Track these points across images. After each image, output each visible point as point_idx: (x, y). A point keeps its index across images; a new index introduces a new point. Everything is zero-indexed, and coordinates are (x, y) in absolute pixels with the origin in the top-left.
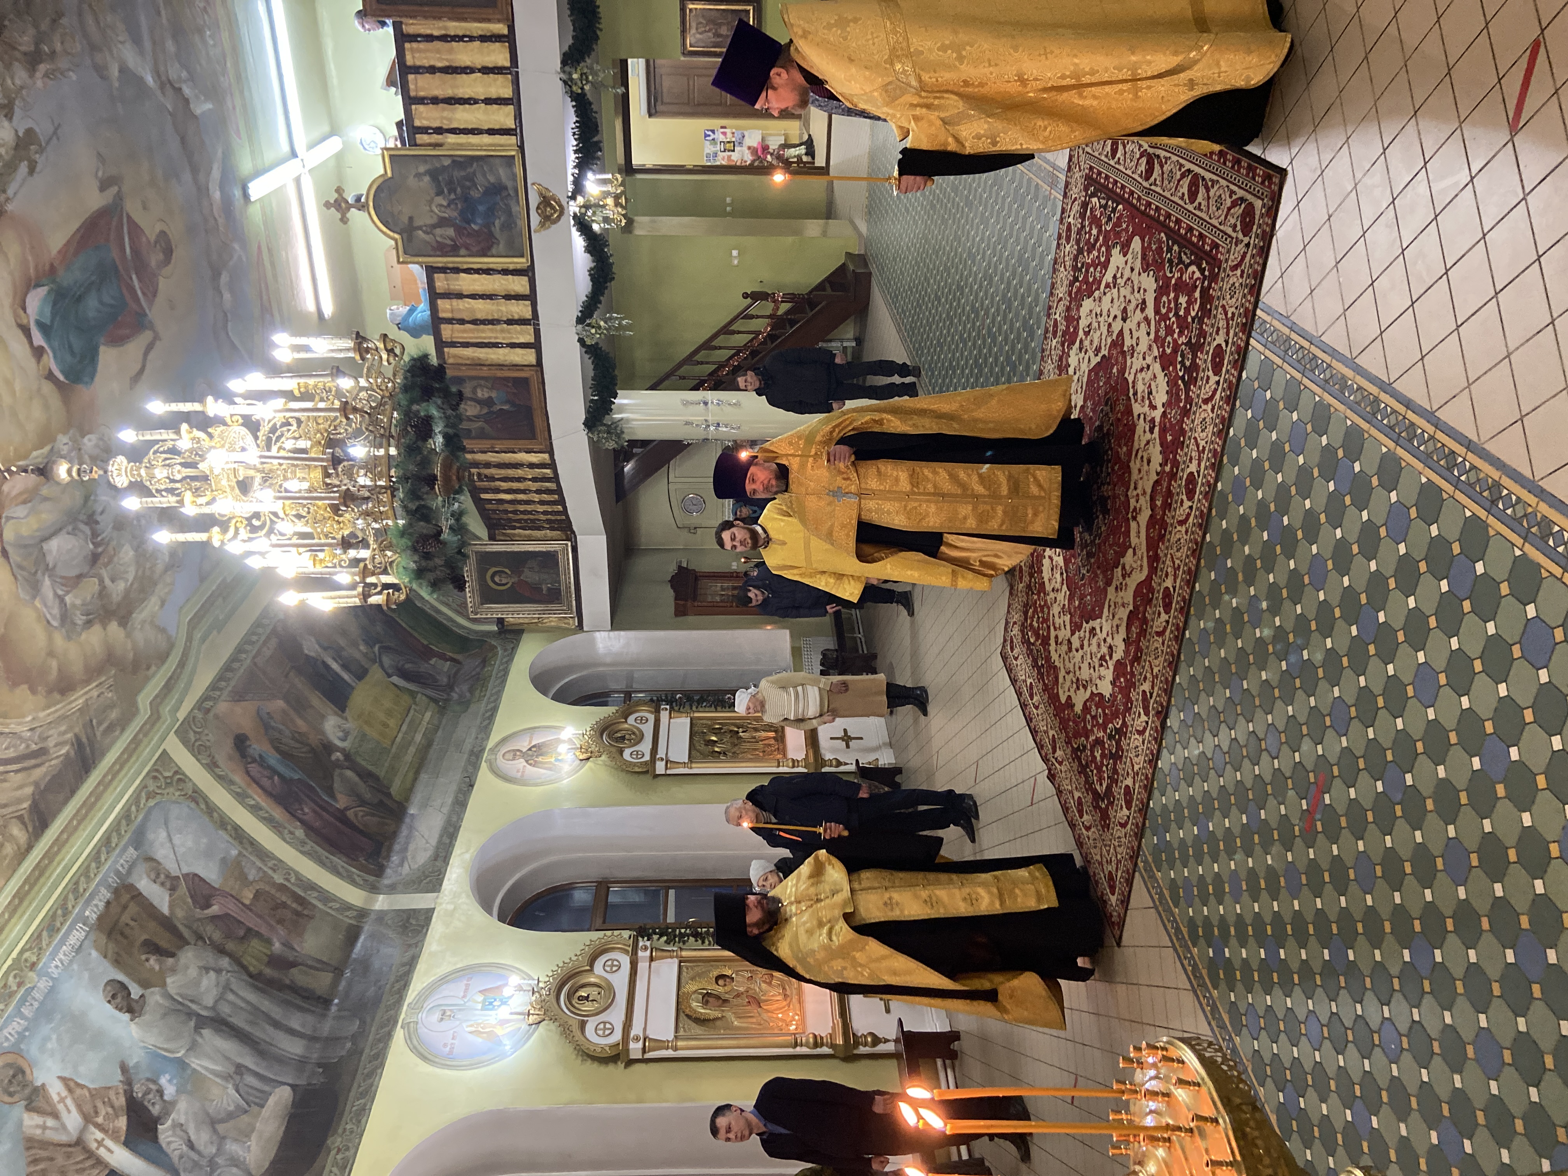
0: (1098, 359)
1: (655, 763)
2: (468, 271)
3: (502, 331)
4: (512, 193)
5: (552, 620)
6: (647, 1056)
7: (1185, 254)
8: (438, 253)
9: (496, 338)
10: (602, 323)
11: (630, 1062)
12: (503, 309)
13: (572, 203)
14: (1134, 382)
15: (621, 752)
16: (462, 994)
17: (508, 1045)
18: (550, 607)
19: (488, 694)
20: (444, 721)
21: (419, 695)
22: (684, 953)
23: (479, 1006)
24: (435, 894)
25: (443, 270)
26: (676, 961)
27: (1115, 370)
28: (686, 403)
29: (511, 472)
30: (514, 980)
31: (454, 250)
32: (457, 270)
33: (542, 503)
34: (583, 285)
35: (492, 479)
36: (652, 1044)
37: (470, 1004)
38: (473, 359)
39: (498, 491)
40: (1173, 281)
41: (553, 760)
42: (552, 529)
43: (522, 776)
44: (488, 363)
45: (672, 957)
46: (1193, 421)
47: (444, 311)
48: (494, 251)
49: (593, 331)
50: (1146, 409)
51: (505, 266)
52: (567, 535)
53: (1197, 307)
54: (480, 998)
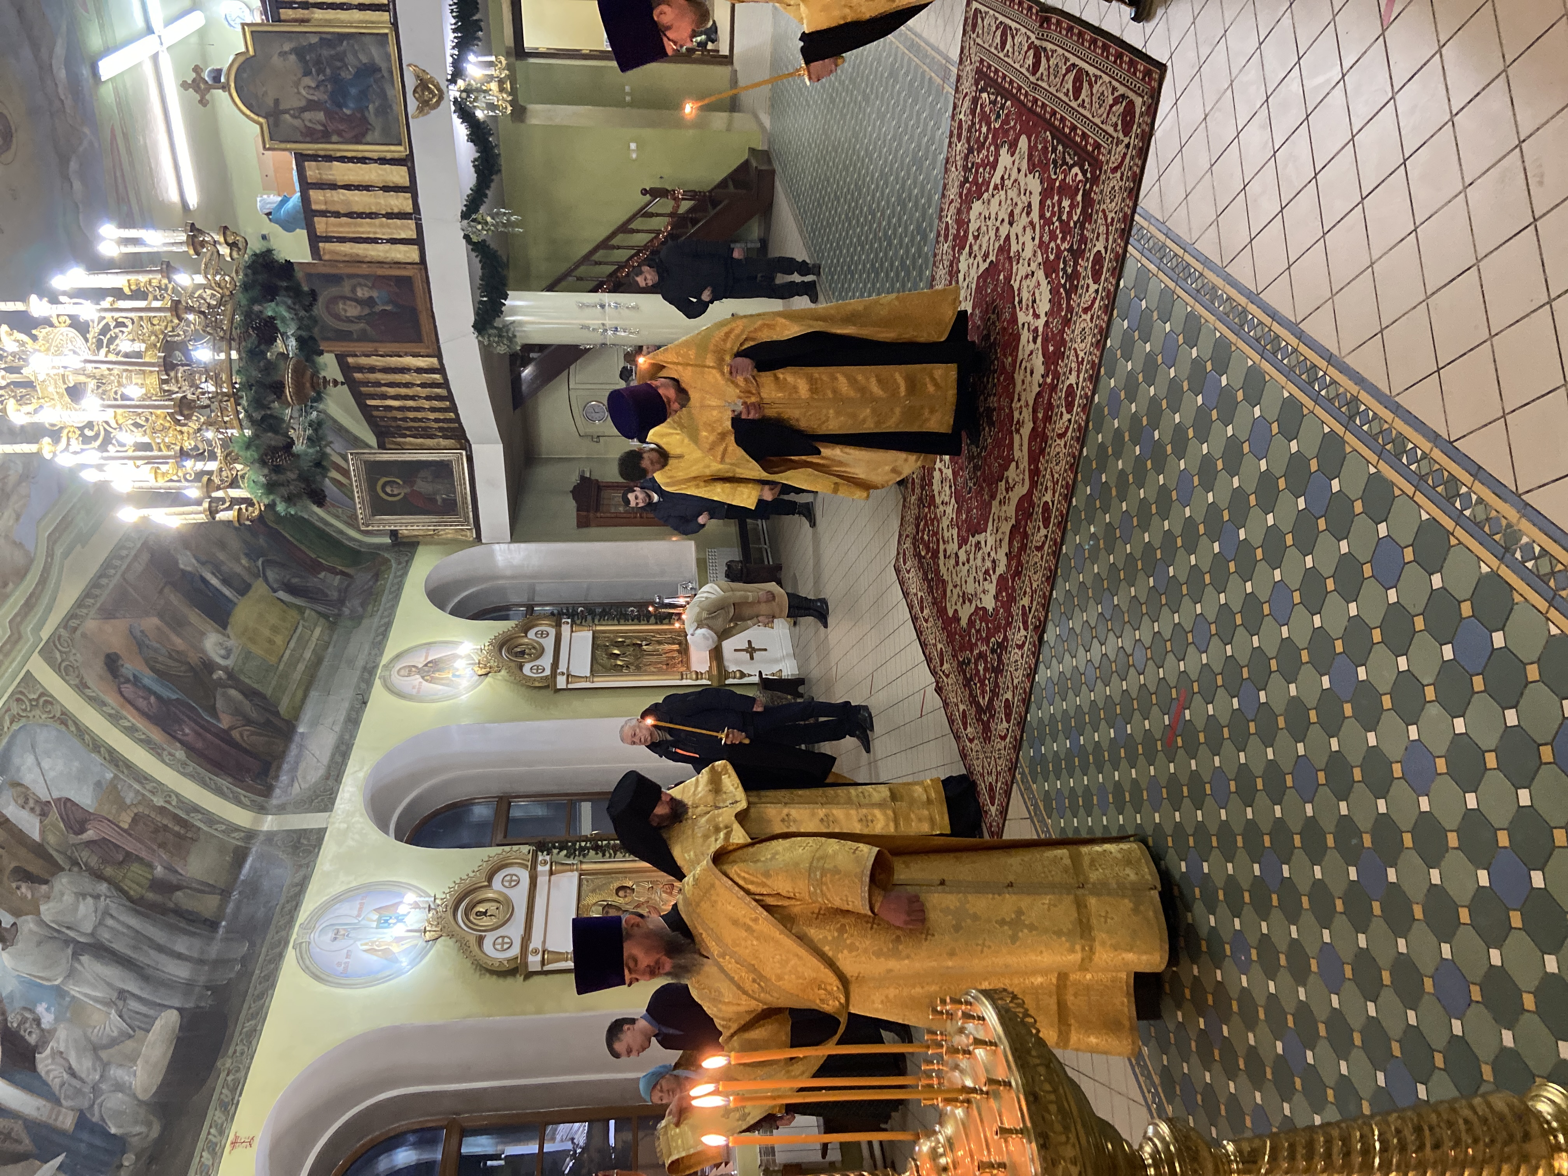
0: (986, 265)
1: (555, 677)
2: (342, 159)
3: (382, 226)
4: (386, 74)
5: (449, 532)
6: (546, 968)
7: (1069, 154)
9: (375, 233)
10: (489, 219)
11: (529, 975)
12: (382, 202)
13: (451, 87)
14: (1019, 289)
15: (521, 667)
16: (355, 913)
17: (404, 962)
18: (446, 518)
19: (381, 608)
20: (335, 637)
22: (584, 867)
23: (374, 924)
24: (327, 814)
25: (314, 158)
26: (576, 874)
27: (1001, 277)
28: (583, 306)
29: (398, 378)
30: (410, 897)
31: (325, 137)
32: (329, 158)
33: (433, 410)
34: (468, 178)
35: (378, 384)
36: (551, 956)
37: (363, 922)
38: (351, 255)
39: (384, 397)
40: (1057, 184)
41: (450, 675)
42: (445, 437)
43: (418, 692)
44: (368, 259)
45: (572, 871)
46: (1073, 331)
47: (316, 203)
48: (369, 138)
49: (479, 227)
50: (1030, 318)
51: (382, 155)
52: (461, 444)
53: (1078, 211)
54: (375, 916)
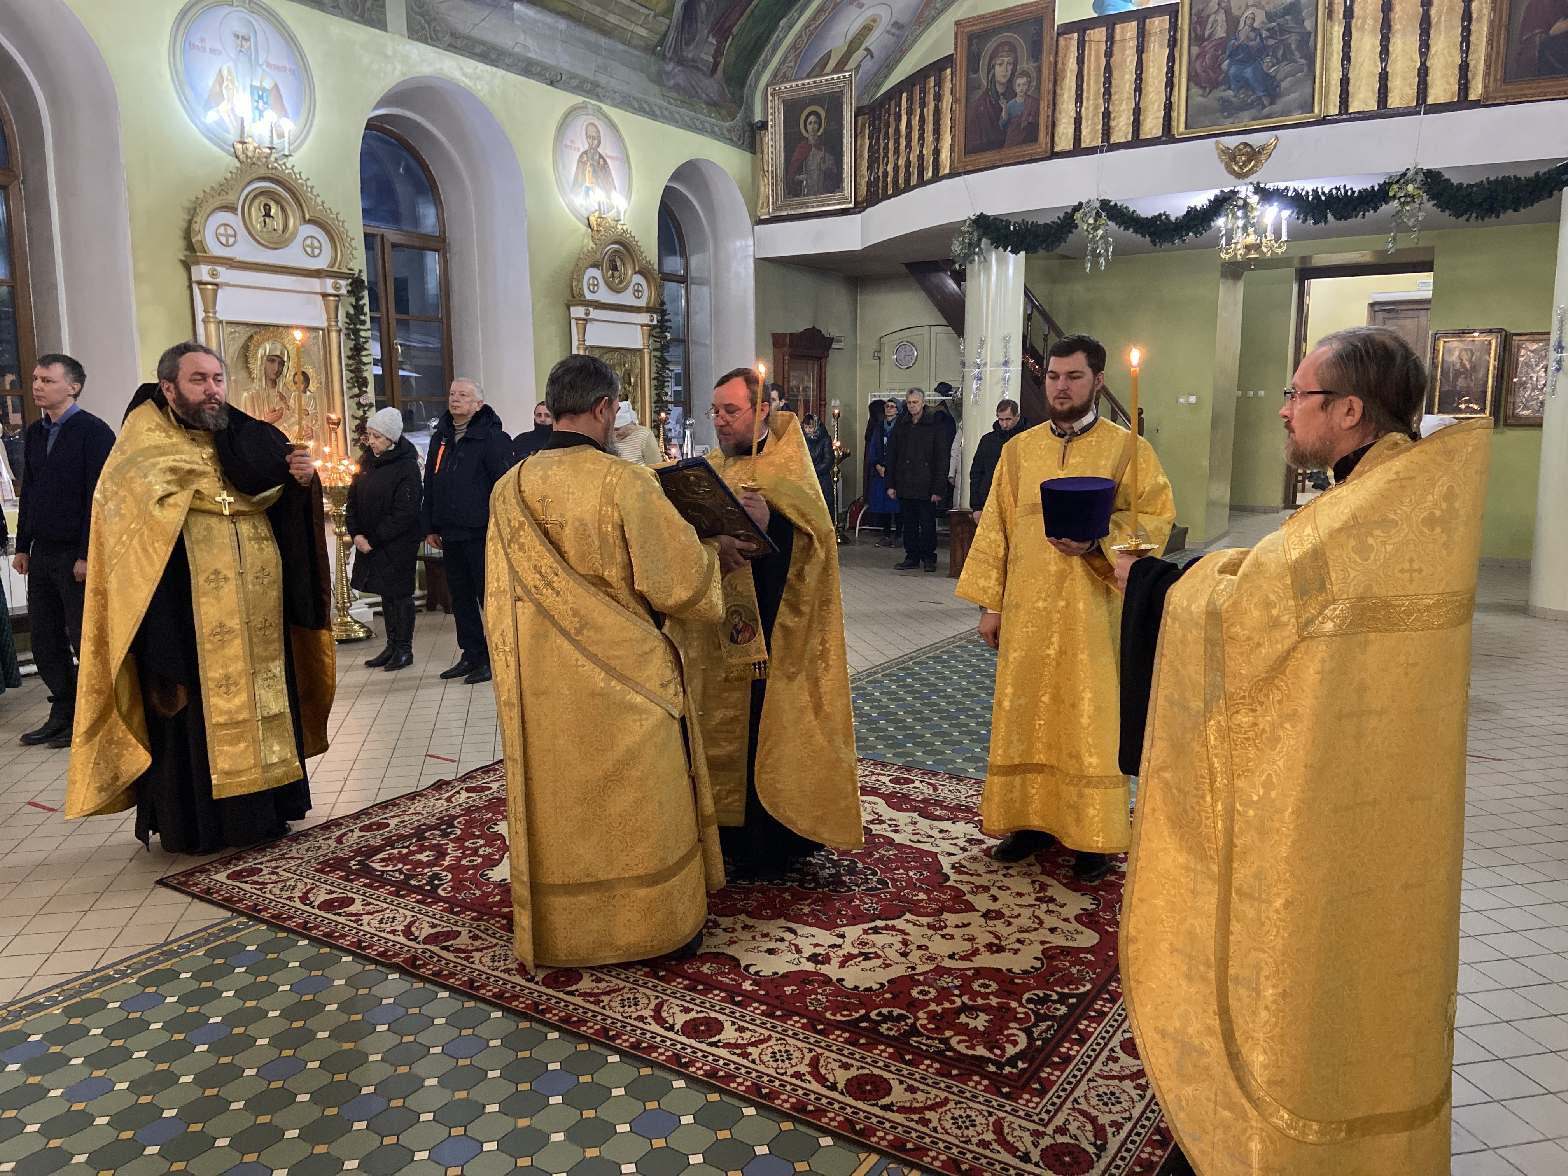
1: (582, 305)
2: (1171, 59)
3: (1096, 107)
4: (1266, 111)
5: (766, 188)
6: (195, 286)
8: (1194, 18)
9: (1088, 98)
10: (1100, 232)
11: (187, 266)
12: (1124, 107)
13: (1251, 188)
15: (596, 265)
16: (272, 61)
18: (781, 185)
19: (673, 108)
20: (637, 53)
21: (667, 21)
23: (257, 83)
24: (405, 32)
25: (1174, 26)
26: (325, 325)
28: (1006, 340)
29: (929, 128)
31: (1197, 38)
32: (1173, 44)
33: (896, 169)
34: (1147, 209)
35: (923, 105)
36: (210, 293)
37: (260, 71)
38: (1064, 71)
39: (910, 112)
40: (1014, 1004)
41: (588, 184)
42: (869, 184)
43: (566, 146)
44: (1058, 91)
45: (329, 320)
47: (1123, 29)
48: (1195, 90)
49: (1091, 221)
51: (1175, 107)
52: (862, 202)
54: (268, 84)
